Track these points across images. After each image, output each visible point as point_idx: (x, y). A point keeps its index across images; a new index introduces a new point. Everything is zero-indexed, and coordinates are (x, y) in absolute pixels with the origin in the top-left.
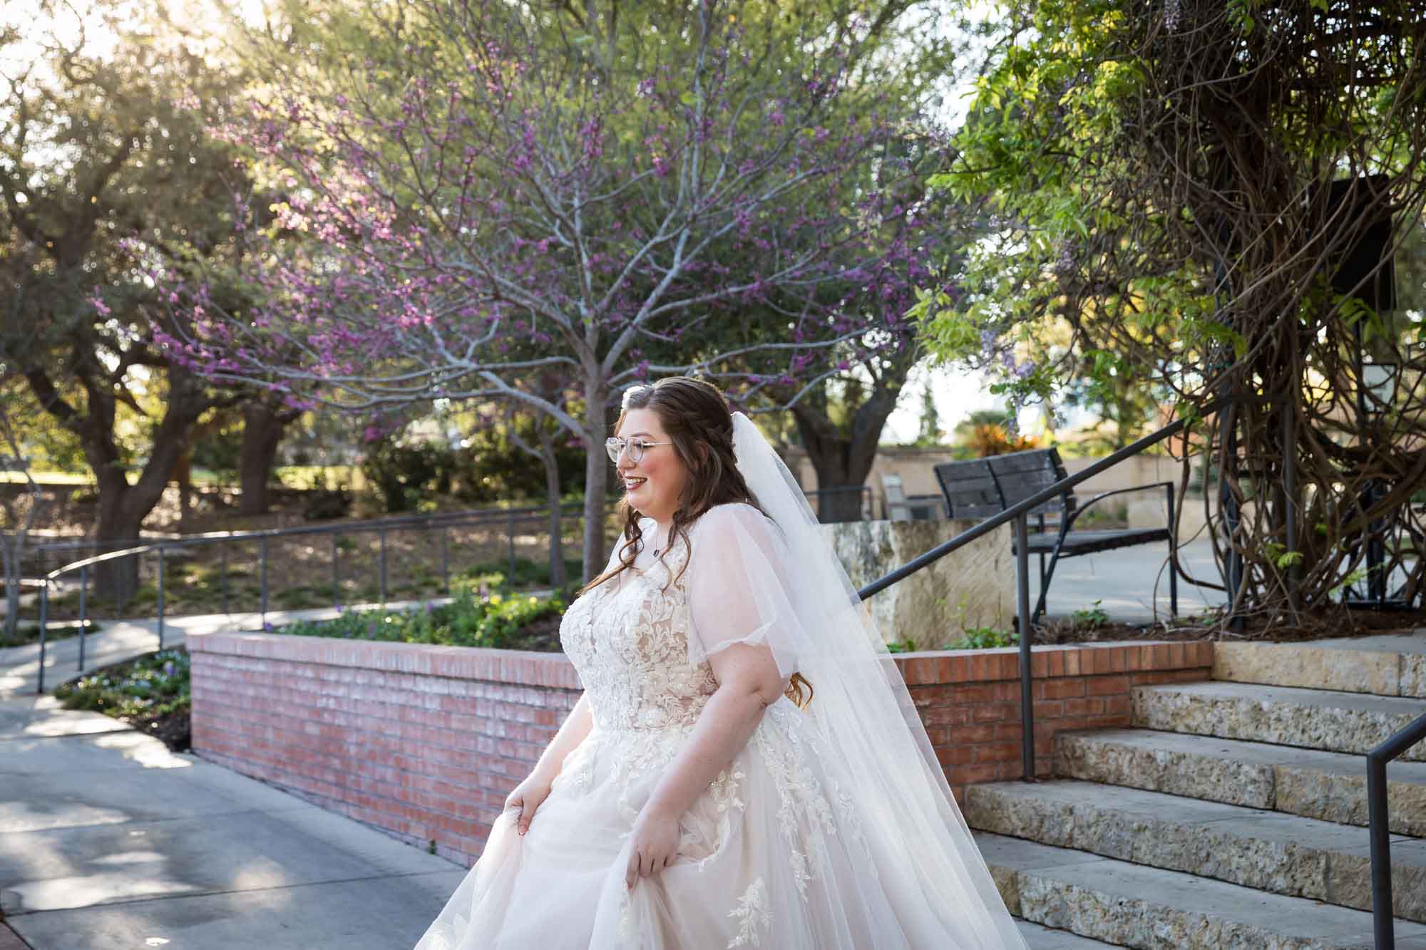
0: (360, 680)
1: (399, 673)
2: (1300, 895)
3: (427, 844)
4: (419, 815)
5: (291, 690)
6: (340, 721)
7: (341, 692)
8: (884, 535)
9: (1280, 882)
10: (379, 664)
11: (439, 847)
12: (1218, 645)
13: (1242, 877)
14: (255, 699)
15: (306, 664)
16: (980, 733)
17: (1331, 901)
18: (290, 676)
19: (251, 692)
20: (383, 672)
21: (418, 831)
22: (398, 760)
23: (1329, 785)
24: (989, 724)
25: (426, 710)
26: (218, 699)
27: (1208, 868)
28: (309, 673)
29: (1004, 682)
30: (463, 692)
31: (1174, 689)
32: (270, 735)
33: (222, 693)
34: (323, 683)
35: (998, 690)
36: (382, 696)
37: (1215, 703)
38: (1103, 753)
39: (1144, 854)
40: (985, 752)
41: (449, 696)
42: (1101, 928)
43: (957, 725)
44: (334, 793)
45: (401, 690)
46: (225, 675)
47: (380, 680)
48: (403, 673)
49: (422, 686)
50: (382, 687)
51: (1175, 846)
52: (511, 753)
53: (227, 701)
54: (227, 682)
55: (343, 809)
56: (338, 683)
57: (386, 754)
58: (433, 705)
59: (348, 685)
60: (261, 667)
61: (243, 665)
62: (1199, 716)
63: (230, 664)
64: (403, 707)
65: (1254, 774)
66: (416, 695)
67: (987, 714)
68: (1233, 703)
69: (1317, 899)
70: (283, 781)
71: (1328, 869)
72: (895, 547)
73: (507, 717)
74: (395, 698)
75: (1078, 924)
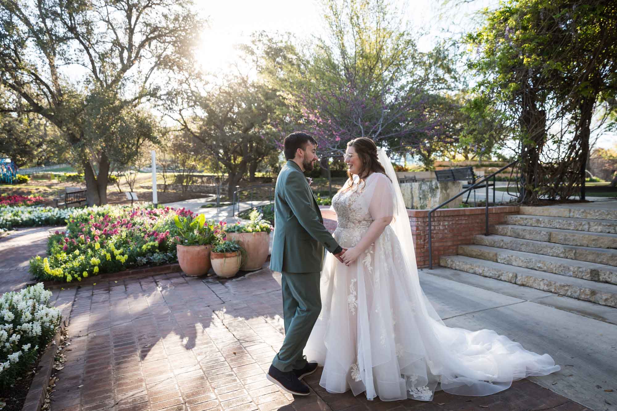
2: (567, 258)
8: (436, 184)
9: (562, 255)
12: (521, 207)
13: (551, 254)
16: (476, 225)
17: (576, 259)
23: (566, 236)
24: (478, 223)
27: (541, 252)
29: (481, 214)
31: (515, 216)
35: (480, 216)
37: (526, 219)
38: (503, 229)
39: (523, 249)
40: (477, 228)
42: (521, 264)
43: (472, 223)
51: (532, 248)
62: (522, 222)
65: (545, 233)
67: (478, 221)
68: (531, 219)
69: (572, 259)
71: (575, 253)
72: (439, 187)
75: (514, 263)
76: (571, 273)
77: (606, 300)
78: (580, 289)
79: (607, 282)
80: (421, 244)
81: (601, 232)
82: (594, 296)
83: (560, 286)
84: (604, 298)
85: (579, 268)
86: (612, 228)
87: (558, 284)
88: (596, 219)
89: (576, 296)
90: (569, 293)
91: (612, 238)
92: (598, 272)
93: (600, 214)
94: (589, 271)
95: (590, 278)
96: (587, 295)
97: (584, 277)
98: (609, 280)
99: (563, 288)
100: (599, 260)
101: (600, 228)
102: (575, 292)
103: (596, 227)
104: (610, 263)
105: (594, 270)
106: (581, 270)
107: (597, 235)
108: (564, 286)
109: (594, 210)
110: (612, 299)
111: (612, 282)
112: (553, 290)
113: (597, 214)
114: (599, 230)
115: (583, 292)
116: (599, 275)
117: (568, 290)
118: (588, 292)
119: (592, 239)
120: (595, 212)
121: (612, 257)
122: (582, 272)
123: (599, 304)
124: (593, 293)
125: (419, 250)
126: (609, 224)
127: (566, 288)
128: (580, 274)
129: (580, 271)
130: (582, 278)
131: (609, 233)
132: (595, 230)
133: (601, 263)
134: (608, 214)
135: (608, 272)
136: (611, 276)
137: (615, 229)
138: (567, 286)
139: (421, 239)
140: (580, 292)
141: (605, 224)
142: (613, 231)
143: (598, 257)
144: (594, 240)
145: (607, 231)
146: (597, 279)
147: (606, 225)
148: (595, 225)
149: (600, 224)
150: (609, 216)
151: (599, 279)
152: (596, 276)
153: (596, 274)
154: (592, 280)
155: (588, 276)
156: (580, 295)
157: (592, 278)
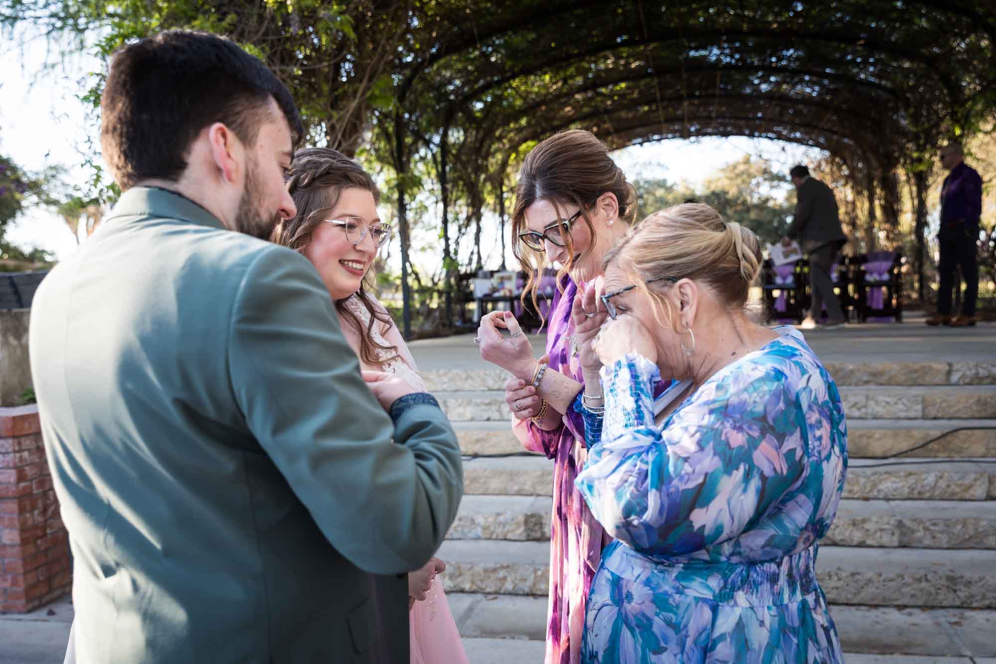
76: (479, 531)
78: (535, 571)
80: (35, 527)
81: (472, 420)
83: (486, 571)
85: (498, 514)
86: (494, 408)
87: (479, 569)
88: (444, 391)
89: (527, 590)
90: (509, 586)
92: (540, 517)
93: (451, 380)
94: (521, 518)
95: (523, 537)
97: (510, 536)
99: (493, 576)
100: (516, 488)
101: (469, 412)
102: (524, 580)
103: (461, 410)
104: (539, 490)
105: (533, 516)
106: (501, 518)
107: (481, 429)
108: (495, 570)
109: (438, 371)
112: (467, 586)
113: (445, 379)
114: (468, 415)
116: (542, 525)
117: (505, 578)
119: (474, 437)
120: (439, 376)
121: (542, 475)
122: (504, 524)
125: (31, 549)
126: (487, 401)
127: (501, 574)
128: (499, 530)
129: (500, 524)
130: (505, 539)
131: (488, 420)
132: (459, 416)
133: (519, 493)
134: (466, 379)
137: (499, 411)
138: (502, 567)
139: (33, 508)
140: (536, 577)
141: (478, 401)
142: (496, 415)
143: (512, 480)
144: (478, 441)
145: (486, 417)
146: (538, 535)
147: (482, 403)
148: (460, 405)
149: (469, 402)
150: (470, 382)
151: (543, 534)
152: (537, 528)
153: (535, 525)
154: (528, 540)
155: (520, 531)
156: (534, 584)
157: (528, 535)
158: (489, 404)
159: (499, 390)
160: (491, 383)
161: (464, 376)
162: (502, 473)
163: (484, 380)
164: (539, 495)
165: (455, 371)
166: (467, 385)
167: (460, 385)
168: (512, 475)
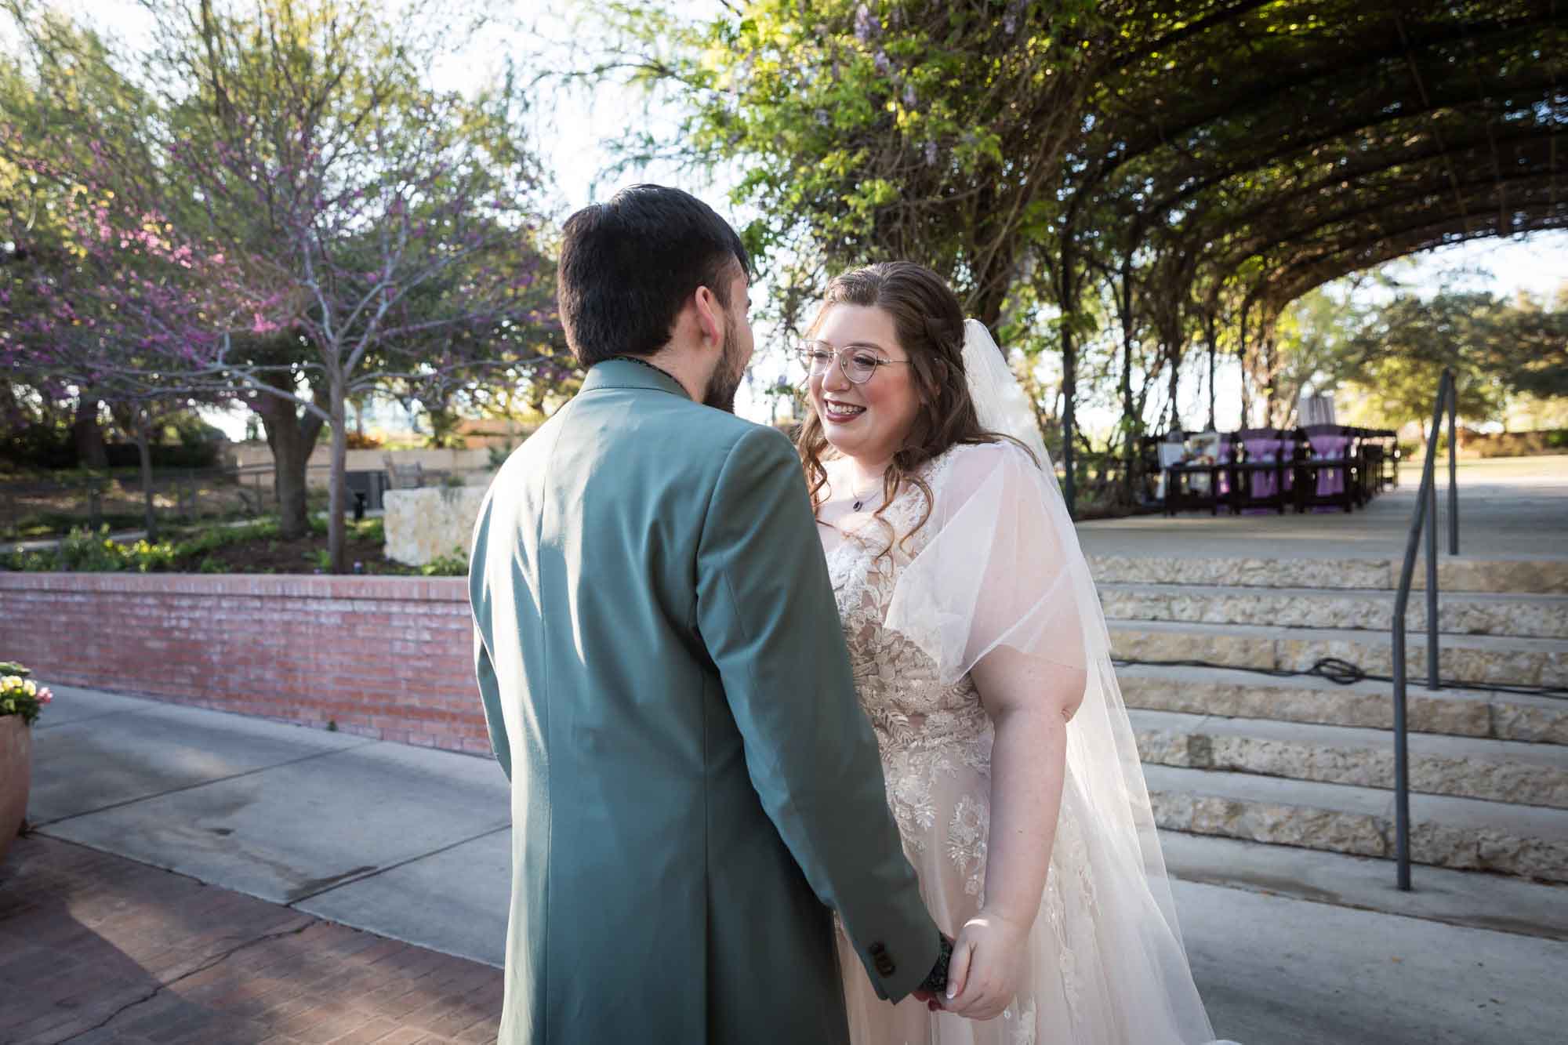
0: (225, 604)
1: (285, 597)
3: (326, 724)
4: (313, 704)
5: (123, 616)
6: (201, 636)
7: (197, 614)
10: (257, 592)
11: (340, 725)
14: (67, 624)
15: (145, 595)
18: (122, 605)
19: (63, 618)
20: (260, 597)
21: (315, 715)
22: (282, 664)
25: (321, 625)
26: (14, 626)
28: (150, 601)
30: (374, 609)
32: (92, 651)
33: (20, 621)
34: (171, 608)
36: (257, 616)
41: (354, 613)
44: (189, 691)
45: (284, 610)
46: (22, 606)
47: (257, 604)
48: (290, 598)
49: (313, 606)
50: (259, 609)
52: (439, 652)
53: (23, 626)
54: (25, 612)
55: (204, 704)
56: (193, 608)
57: (264, 660)
58: (335, 620)
59: (209, 609)
60: (78, 598)
61: (52, 598)
63: (29, 597)
64: (289, 623)
66: (307, 613)
70: (114, 686)
73: (434, 625)
74: (276, 616)
77: (1274, 827)
78: (1195, 803)
79: (1234, 769)
81: (1133, 618)
82: (1237, 818)
84: (1269, 821)
85: (1154, 732)
86: (1163, 605)
89: (1183, 825)
91: (1185, 637)
92: (1209, 740)
93: (1108, 569)
94: (1183, 740)
95: (1186, 763)
96: (1217, 817)
97: (1167, 760)
98: (1240, 762)
100: (1181, 703)
102: (1180, 813)
103: (1119, 605)
104: (1212, 708)
105: (1198, 737)
106: (1157, 738)
107: (1142, 629)
110: (1292, 822)
111: (1251, 766)
113: (1103, 568)
114: (1129, 612)
115: (1205, 809)
116: (1210, 751)
118: (1219, 808)
119: (1132, 641)
121: (1217, 690)
122: (1162, 745)
123: (1255, 841)
124: (1235, 809)
126: (1153, 596)
128: (1155, 752)
129: (1155, 744)
130: (1163, 764)
131: (1154, 619)
132: (1118, 612)
133: (1186, 710)
134: (1130, 568)
135: (1237, 741)
136: (1245, 749)
137: (1169, 608)
140: (1195, 810)
141: (1142, 595)
142: (1164, 614)
143: (1177, 693)
144: (1138, 643)
146: (1205, 762)
147: (1148, 599)
148: (1118, 600)
149: (1130, 597)
150: (1134, 571)
151: (1212, 762)
152: (1203, 753)
153: (1202, 749)
154: (1191, 767)
155: (1181, 755)
156: (1194, 819)
157: (1192, 761)
158: (1156, 600)
159: (1172, 583)
160: (1161, 574)
161: (1127, 564)
162: (1163, 684)
163: (1153, 571)
164: (1211, 715)
165: (1115, 558)
166: (1132, 575)
167: (1121, 574)
168: (1177, 688)
